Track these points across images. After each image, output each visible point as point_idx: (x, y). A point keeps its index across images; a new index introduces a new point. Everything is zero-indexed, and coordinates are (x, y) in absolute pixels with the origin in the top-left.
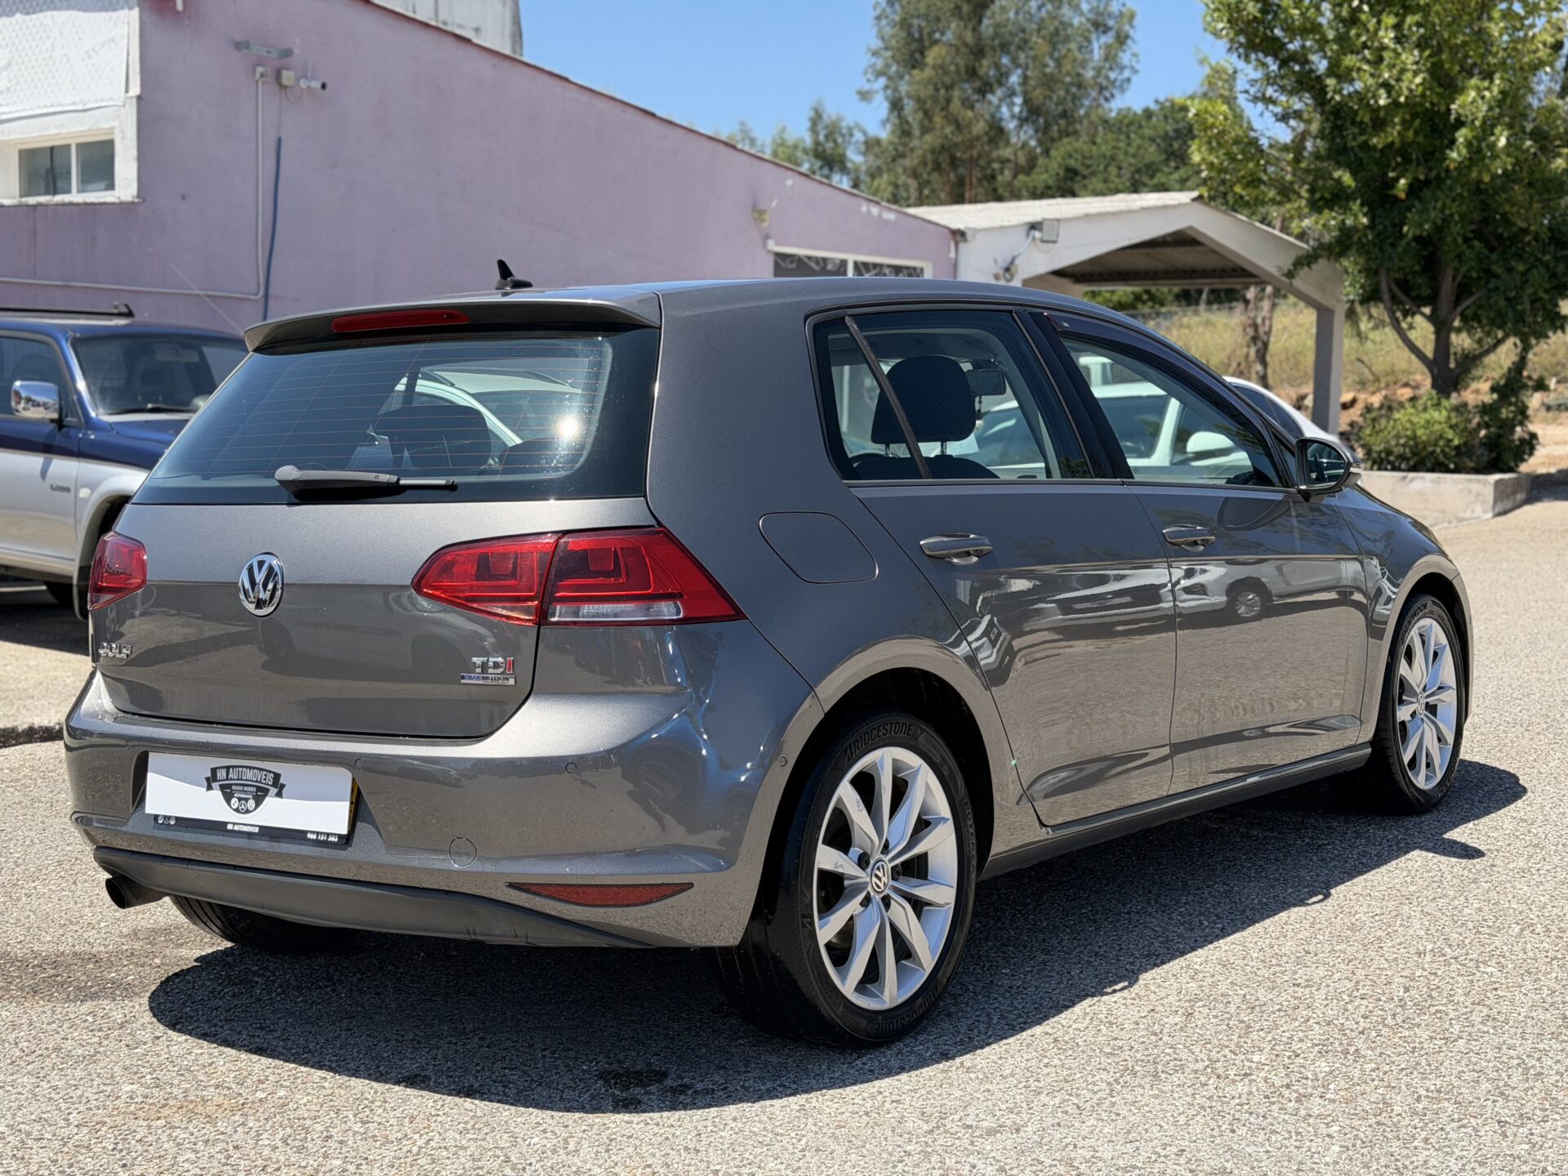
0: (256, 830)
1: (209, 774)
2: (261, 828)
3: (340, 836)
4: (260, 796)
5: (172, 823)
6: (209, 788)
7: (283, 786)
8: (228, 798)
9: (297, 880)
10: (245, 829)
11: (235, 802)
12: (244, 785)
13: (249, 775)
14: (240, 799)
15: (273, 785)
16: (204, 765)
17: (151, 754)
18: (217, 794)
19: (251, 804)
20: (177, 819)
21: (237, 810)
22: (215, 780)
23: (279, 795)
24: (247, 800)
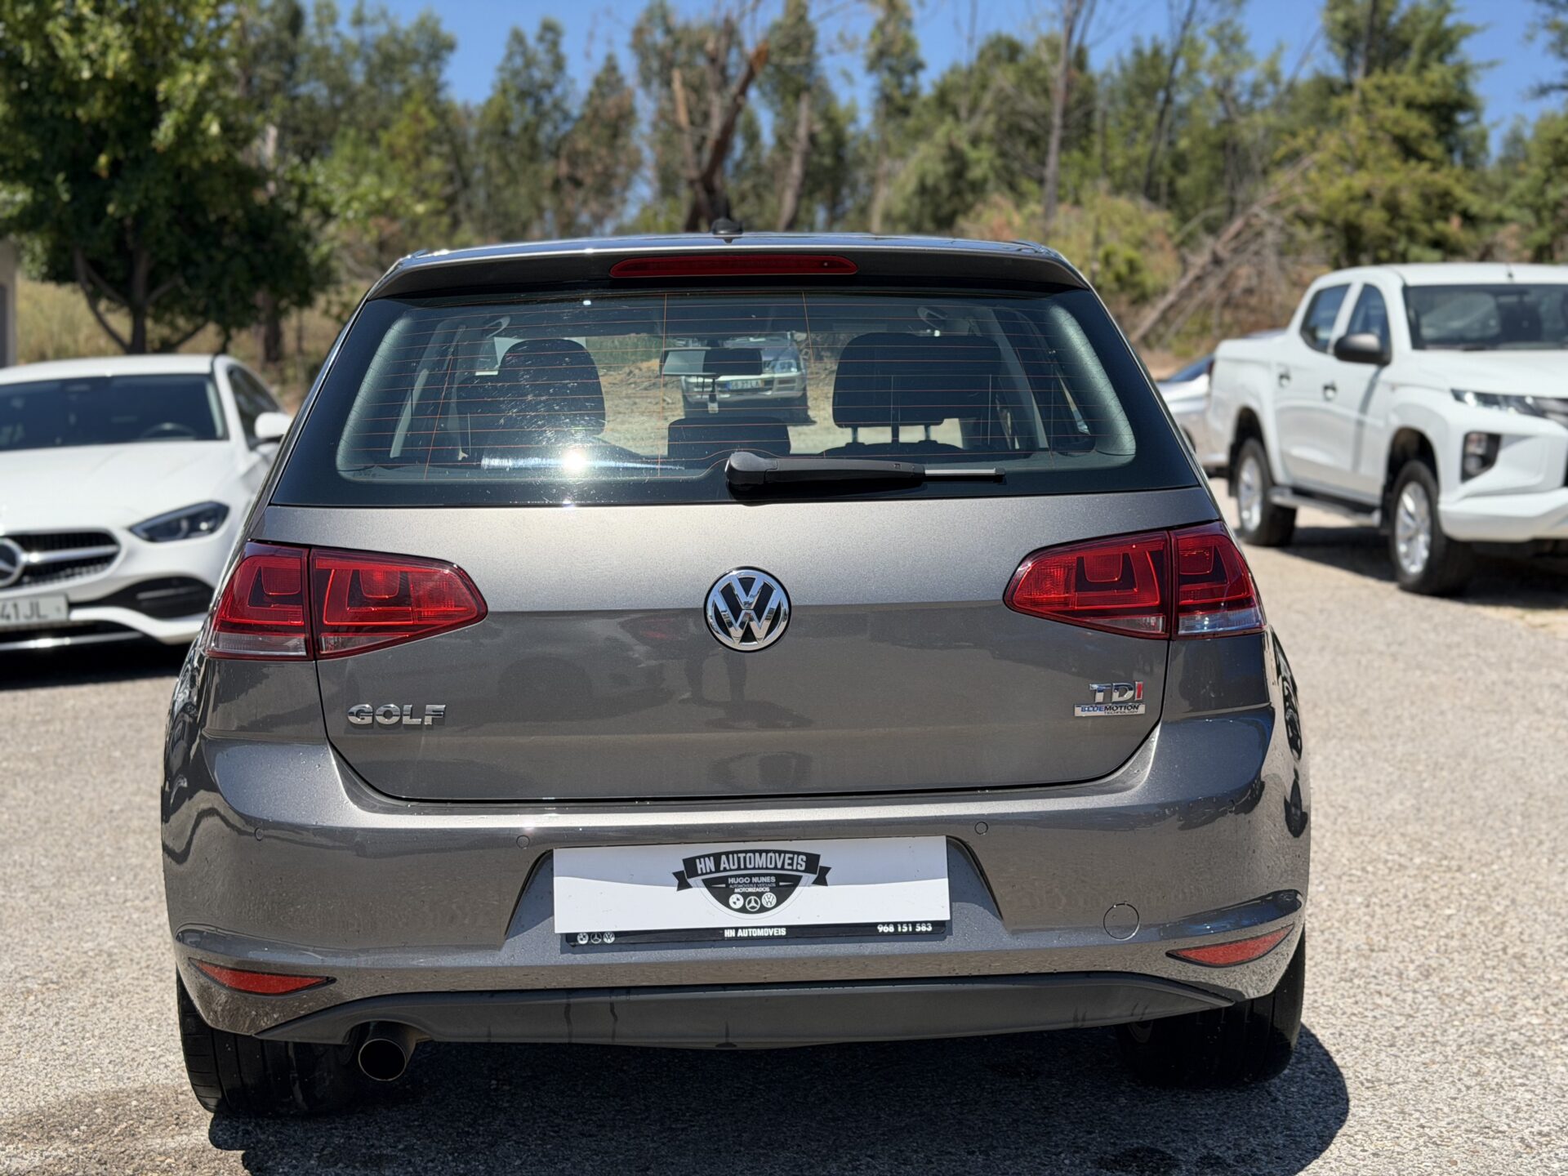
0: (783, 932)
1: (680, 868)
2: (792, 928)
3: (934, 923)
4: (784, 886)
6: (683, 886)
7: (826, 870)
8: (722, 896)
9: (848, 989)
10: (760, 933)
11: (736, 900)
12: (751, 876)
13: (760, 861)
14: (745, 895)
15: (807, 870)
17: (555, 851)
18: (699, 892)
19: (769, 899)
20: (617, 934)
21: (743, 910)
22: (693, 875)
23: (821, 881)
24: (760, 895)
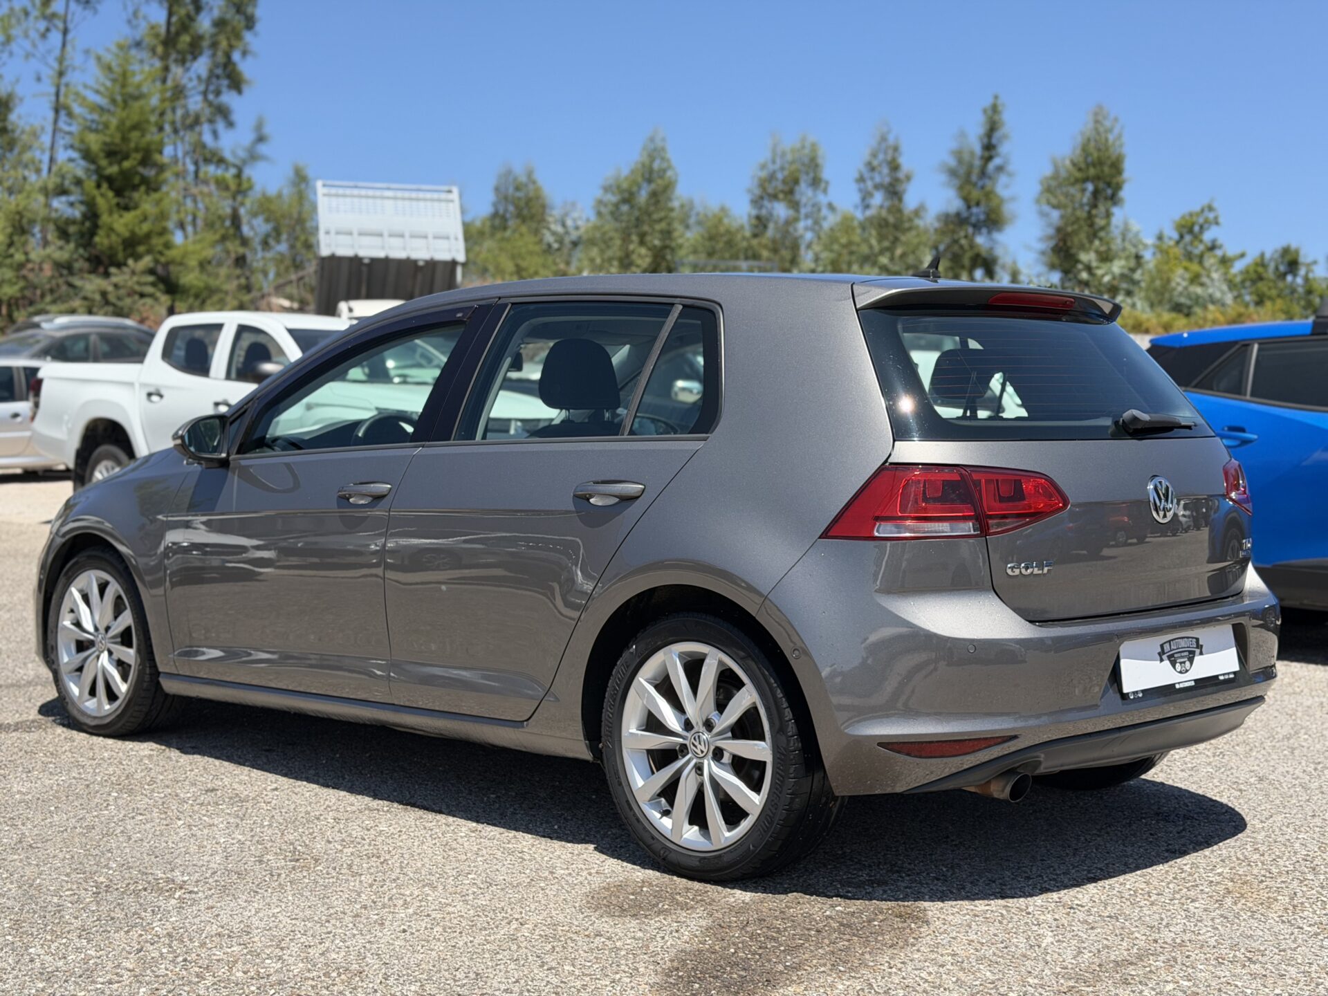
0: (1193, 683)
1: (1159, 650)
2: (1196, 681)
3: (1235, 673)
4: (1191, 657)
5: (1140, 695)
6: (1162, 660)
7: (1202, 646)
8: (1173, 664)
10: (1187, 685)
11: (1178, 666)
12: (1181, 652)
13: (1183, 643)
14: (1181, 663)
15: (1197, 647)
16: (1154, 642)
17: (1120, 644)
18: (1167, 663)
19: (1188, 664)
20: (1143, 691)
21: (1181, 672)
22: (1164, 653)
23: (1201, 653)
24: (1184, 662)
